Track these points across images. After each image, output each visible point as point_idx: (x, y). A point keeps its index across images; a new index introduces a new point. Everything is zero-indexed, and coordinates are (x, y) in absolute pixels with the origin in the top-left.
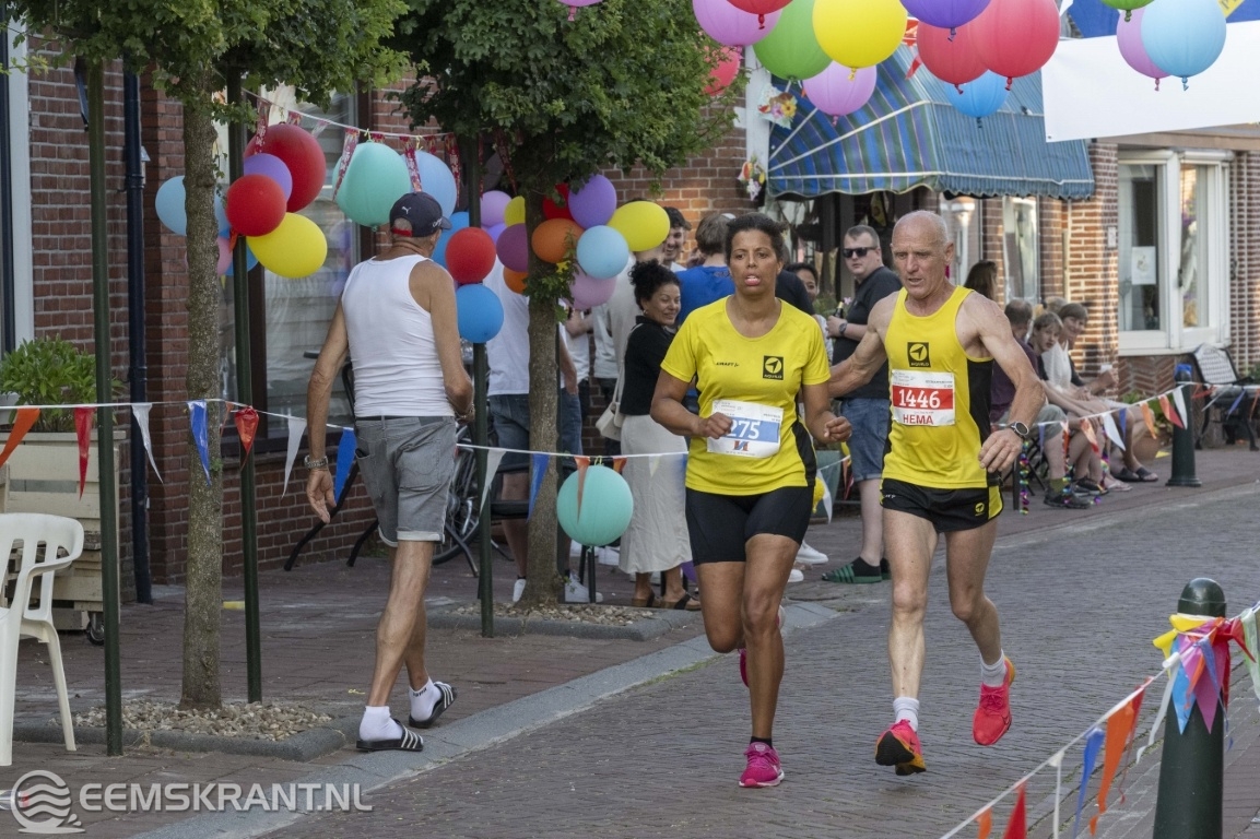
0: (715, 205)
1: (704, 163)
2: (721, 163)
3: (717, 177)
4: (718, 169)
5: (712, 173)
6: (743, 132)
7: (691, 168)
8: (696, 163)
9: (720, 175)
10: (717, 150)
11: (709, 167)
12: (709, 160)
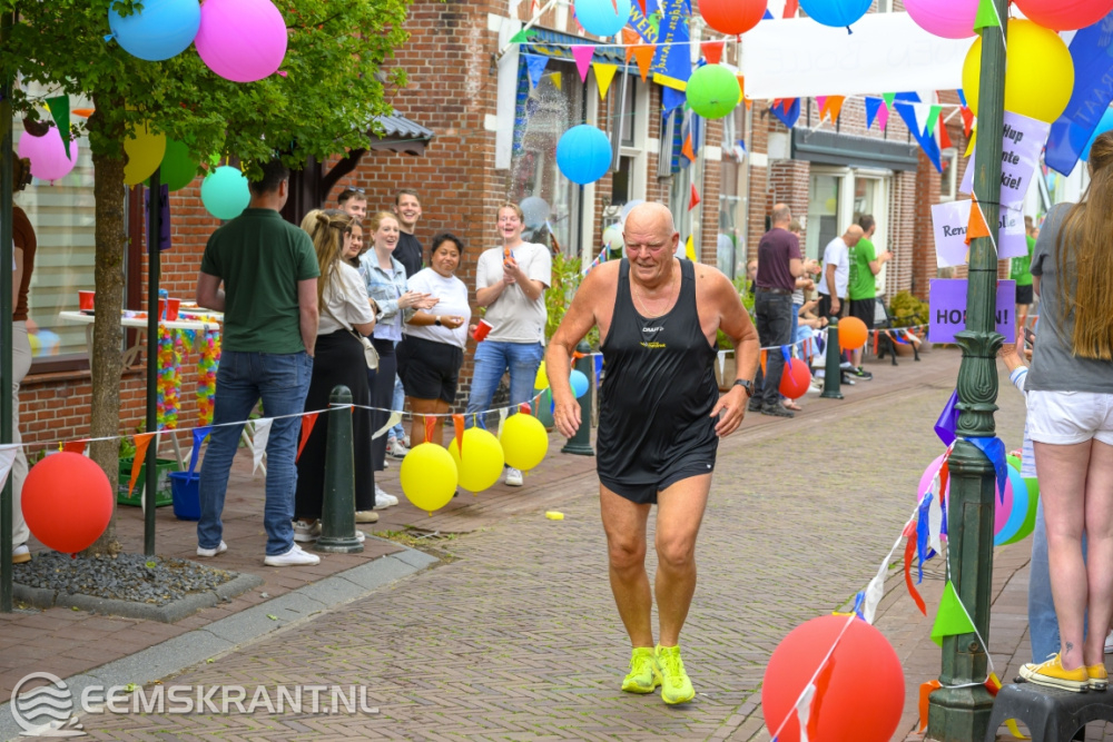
0: (468, 188)
1: (462, 156)
2: (475, 156)
3: (471, 167)
4: (471, 160)
5: (467, 163)
6: (493, 134)
7: (452, 159)
8: (456, 156)
9: (474, 165)
10: (471, 146)
11: (465, 159)
12: (466, 154)
